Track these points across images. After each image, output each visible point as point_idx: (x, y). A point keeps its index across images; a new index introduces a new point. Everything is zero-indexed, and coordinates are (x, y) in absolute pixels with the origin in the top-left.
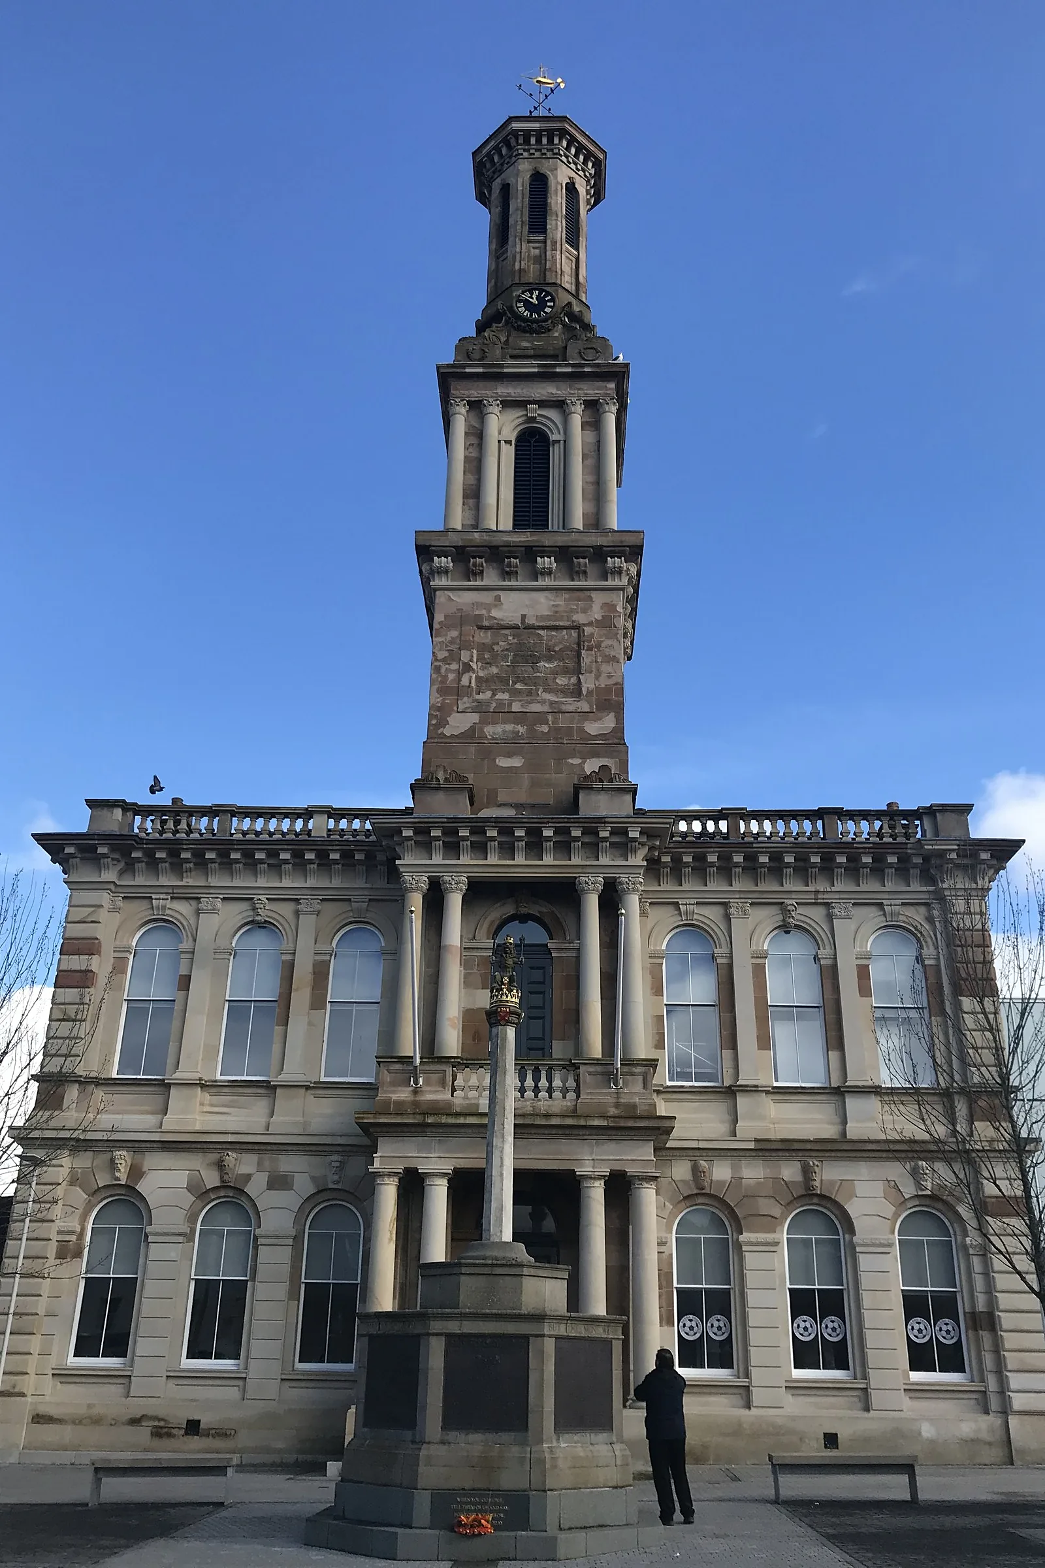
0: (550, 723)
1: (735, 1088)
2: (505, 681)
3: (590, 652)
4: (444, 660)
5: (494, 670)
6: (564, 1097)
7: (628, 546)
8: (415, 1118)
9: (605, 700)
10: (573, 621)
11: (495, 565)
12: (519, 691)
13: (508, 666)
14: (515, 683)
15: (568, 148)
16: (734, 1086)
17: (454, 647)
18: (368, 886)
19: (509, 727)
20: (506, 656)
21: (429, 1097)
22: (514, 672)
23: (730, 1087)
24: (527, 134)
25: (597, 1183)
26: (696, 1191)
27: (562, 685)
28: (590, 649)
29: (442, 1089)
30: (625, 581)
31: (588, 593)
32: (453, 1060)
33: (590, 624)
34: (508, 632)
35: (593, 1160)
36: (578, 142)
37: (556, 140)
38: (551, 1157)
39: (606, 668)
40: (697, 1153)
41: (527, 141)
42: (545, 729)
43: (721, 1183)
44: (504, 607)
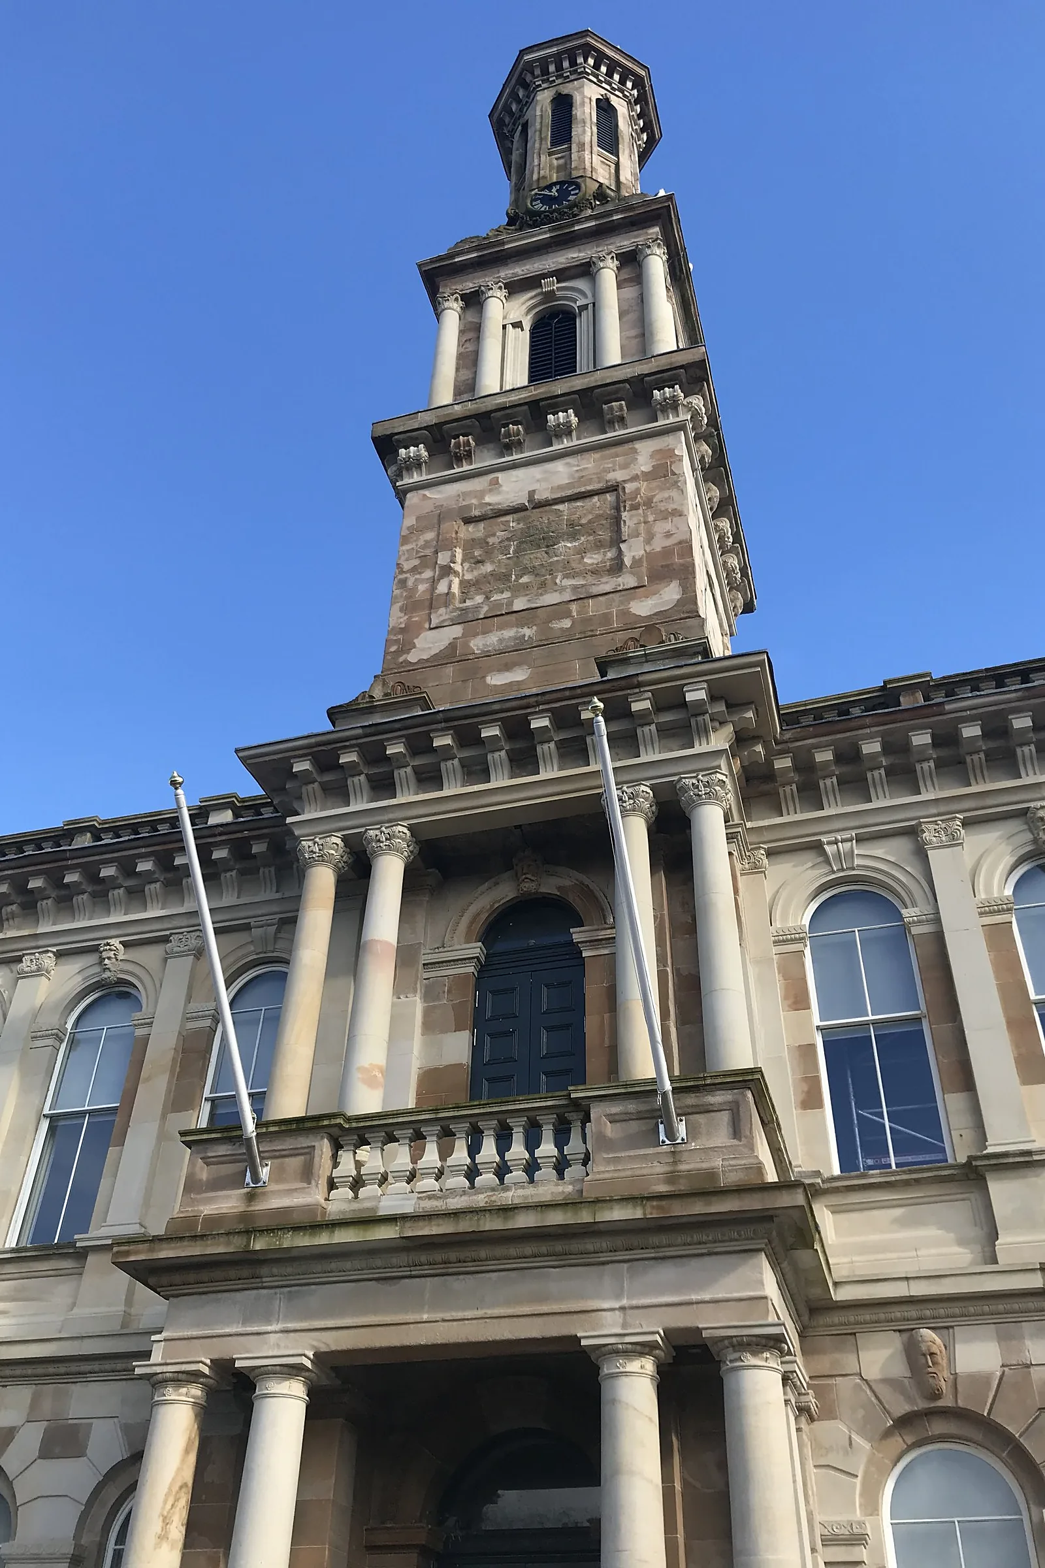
0: (575, 614)
1: (979, 1163)
2: (507, 577)
3: (634, 512)
4: (414, 570)
5: (488, 568)
6: (561, 1175)
7: (682, 367)
8: (228, 1244)
9: (662, 566)
10: (607, 481)
11: (491, 446)
12: (526, 586)
13: (509, 558)
14: (519, 577)
15: (597, 66)
16: (976, 1158)
17: (428, 552)
18: (278, 896)
19: (509, 633)
20: (507, 548)
21: (276, 1203)
22: (516, 565)
23: (968, 1164)
24: (544, 62)
25: (634, 1365)
26: (922, 1404)
27: (593, 564)
28: (635, 507)
29: (305, 1185)
30: (685, 416)
31: (630, 445)
32: (326, 1123)
33: (635, 478)
34: (509, 518)
35: (622, 1308)
36: (608, 58)
37: (580, 60)
38: (527, 1310)
39: (661, 527)
40: (912, 1312)
41: (545, 72)
42: (566, 623)
43: (980, 1380)
44: (504, 488)
